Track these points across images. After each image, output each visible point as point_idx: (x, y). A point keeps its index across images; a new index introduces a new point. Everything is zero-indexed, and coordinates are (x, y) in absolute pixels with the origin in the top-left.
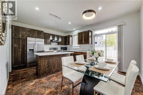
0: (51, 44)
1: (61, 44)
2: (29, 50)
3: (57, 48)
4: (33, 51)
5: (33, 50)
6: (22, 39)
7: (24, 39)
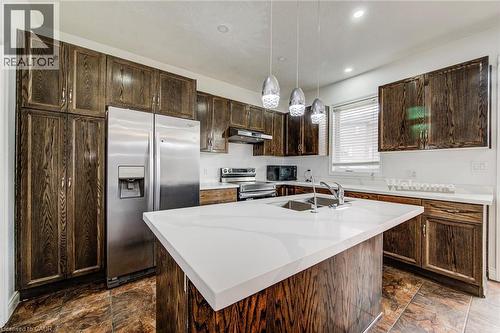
0: (225, 151)
1: (270, 153)
2: (121, 181)
3: (253, 170)
4: (142, 188)
5: (140, 181)
6: (80, 118)
7: (94, 121)
